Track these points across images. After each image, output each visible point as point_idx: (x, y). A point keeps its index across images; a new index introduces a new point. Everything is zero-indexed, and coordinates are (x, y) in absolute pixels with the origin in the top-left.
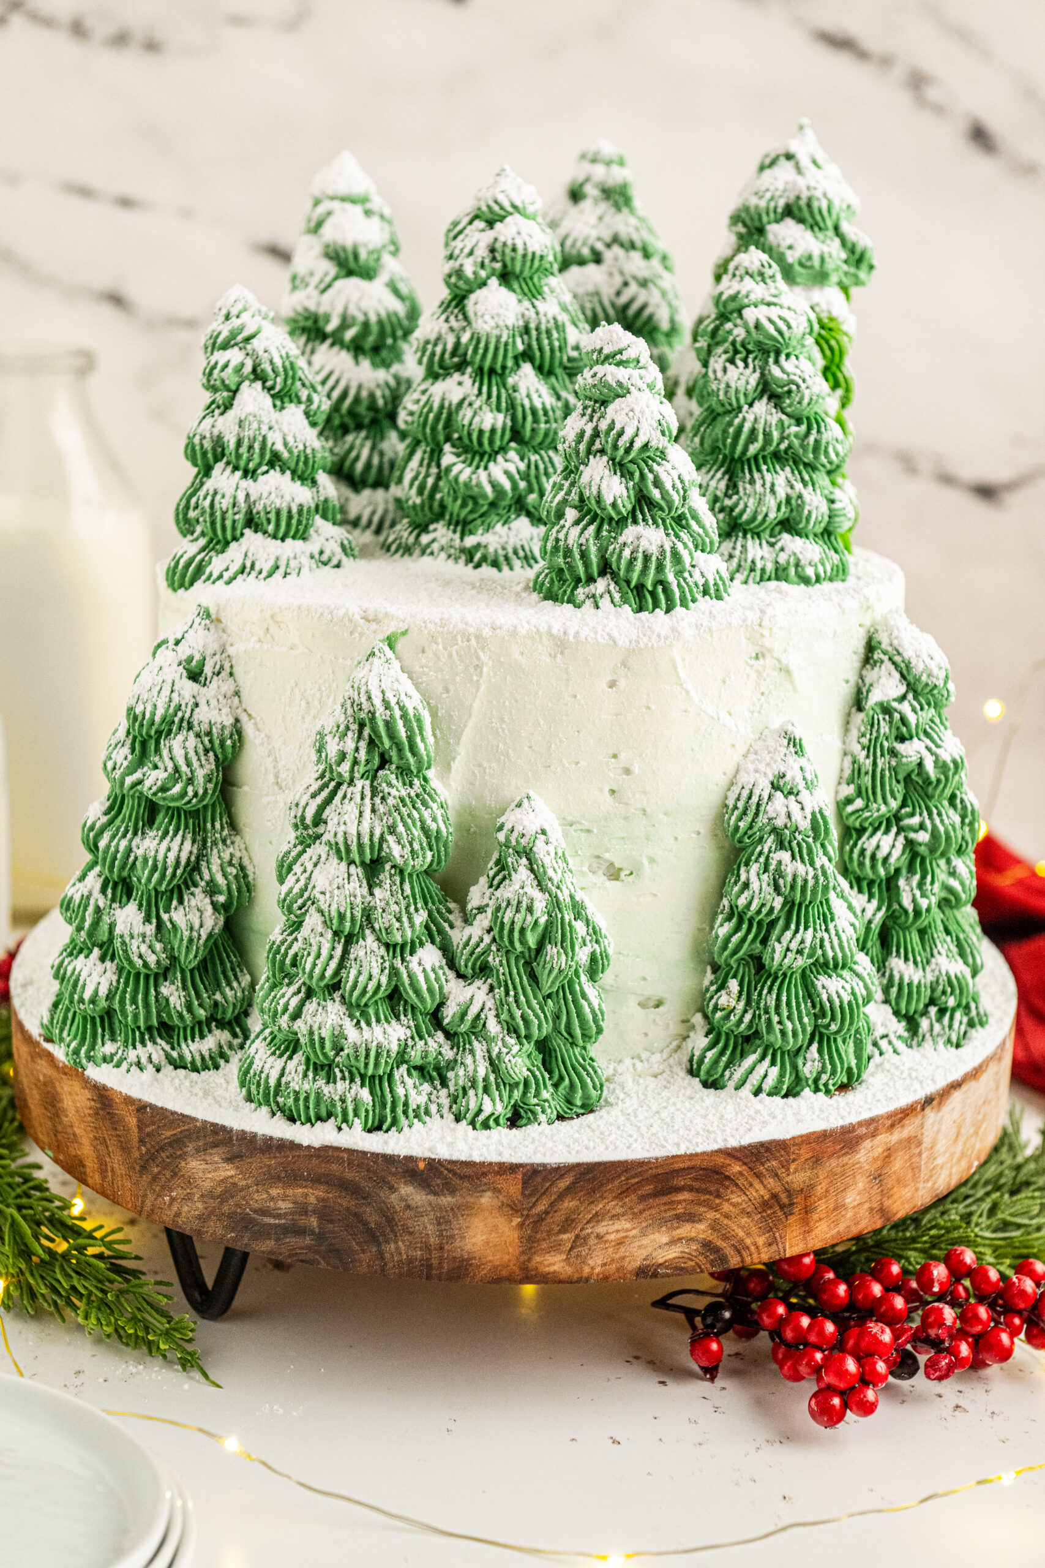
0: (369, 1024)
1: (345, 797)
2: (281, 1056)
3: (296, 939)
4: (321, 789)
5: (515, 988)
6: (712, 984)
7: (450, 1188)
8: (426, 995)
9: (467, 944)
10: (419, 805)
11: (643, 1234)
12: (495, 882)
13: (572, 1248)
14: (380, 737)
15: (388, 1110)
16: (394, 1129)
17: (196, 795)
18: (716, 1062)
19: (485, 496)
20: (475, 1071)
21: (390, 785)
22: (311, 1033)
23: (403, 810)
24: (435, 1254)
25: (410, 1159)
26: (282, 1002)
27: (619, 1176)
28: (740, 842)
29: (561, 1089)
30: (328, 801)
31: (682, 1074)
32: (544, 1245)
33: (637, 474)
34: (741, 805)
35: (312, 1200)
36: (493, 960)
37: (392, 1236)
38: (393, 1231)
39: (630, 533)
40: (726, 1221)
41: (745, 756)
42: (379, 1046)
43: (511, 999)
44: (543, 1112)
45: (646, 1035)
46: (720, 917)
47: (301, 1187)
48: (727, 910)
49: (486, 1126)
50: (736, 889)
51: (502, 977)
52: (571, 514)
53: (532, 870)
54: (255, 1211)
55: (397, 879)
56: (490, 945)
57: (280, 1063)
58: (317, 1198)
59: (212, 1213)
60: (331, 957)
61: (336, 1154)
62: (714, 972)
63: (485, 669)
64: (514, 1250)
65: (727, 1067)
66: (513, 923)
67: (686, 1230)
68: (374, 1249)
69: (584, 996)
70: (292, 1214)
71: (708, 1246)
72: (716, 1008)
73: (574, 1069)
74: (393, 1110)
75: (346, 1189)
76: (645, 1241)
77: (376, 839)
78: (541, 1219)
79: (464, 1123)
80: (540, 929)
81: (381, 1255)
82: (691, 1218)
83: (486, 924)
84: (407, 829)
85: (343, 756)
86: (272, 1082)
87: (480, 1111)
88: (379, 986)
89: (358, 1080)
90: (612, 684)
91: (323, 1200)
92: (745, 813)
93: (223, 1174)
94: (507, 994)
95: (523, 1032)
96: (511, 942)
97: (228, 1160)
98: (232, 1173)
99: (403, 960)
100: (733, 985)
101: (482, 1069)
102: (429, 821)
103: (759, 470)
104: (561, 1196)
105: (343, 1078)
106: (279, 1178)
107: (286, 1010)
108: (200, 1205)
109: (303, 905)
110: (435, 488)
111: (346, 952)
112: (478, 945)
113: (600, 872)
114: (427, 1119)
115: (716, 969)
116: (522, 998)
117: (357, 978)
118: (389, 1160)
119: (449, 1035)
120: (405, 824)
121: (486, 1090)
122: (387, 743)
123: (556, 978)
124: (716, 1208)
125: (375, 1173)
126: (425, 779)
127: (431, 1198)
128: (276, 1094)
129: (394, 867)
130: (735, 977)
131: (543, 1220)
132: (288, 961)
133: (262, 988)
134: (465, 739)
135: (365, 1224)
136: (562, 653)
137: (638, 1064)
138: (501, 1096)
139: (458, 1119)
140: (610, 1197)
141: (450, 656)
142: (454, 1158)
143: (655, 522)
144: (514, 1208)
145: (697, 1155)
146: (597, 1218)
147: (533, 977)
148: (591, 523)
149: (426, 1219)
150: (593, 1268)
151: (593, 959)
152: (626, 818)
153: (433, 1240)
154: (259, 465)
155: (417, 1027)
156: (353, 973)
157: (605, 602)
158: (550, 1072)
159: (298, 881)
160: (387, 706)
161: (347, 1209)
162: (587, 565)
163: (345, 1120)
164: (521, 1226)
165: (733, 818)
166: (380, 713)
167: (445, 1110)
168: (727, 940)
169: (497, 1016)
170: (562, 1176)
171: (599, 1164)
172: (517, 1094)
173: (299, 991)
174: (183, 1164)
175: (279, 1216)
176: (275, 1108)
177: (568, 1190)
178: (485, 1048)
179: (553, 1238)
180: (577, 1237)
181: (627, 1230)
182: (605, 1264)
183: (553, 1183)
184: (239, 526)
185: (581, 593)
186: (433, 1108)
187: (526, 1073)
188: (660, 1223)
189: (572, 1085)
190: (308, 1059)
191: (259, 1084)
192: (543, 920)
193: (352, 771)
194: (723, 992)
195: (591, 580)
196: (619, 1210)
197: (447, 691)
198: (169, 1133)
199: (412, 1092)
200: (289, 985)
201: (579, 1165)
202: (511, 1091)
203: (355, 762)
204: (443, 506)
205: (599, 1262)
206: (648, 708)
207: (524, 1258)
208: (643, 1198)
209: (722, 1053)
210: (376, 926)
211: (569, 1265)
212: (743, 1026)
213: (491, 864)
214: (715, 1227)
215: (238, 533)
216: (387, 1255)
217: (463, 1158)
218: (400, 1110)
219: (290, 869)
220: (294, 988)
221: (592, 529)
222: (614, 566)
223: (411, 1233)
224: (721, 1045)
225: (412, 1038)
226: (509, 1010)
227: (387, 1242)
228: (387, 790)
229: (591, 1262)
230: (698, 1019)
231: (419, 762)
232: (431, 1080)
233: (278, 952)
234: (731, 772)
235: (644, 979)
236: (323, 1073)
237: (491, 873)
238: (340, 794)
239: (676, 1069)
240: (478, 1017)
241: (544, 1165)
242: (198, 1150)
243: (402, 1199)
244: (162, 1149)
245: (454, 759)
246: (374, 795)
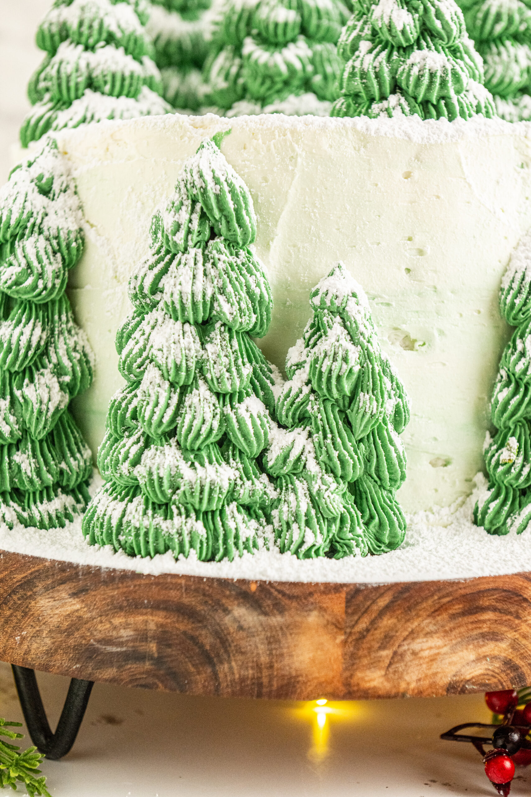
0: (202, 465)
1: (179, 263)
2: (122, 500)
3: (136, 396)
4: (158, 262)
5: (332, 432)
6: (491, 445)
7: (280, 609)
8: (253, 439)
9: (288, 396)
10: (244, 271)
11: (453, 651)
12: (312, 342)
13: (390, 664)
14: (211, 210)
15: (221, 541)
16: (226, 559)
17: (45, 288)
18: (498, 512)
19: (280, 74)
20: (298, 506)
21: (220, 252)
22: (150, 474)
23: (231, 273)
24: (265, 673)
25: (243, 582)
26: (123, 451)
27: (432, 595)
28: (515, 319)
29: (371, 526)
30: (165, 271)
31: (469, 524)
32: (365, 661)
33: (421, 8)
34: (516, 286)
35: (152, 626)
36: (313, 408)
37: (225, 656)
38: (226, 651)
39: (416, 56)
40: (524, 642)
41: (515, 248)
42: (212, 483)
43: (329, 441)
44: (357, 546)
45: (436, 490)
46: (499, 385)
47: (142, 614)
48: (505, 378)
49: (307, 555)
50: (514, 358)
51: (320, 423)
52: (365, 46)
53: (345, 327)
54: (99, 641)
55: (227, 335)
56: (308, 395)
57: (121, 506)
58: (157, 625)
59: (59, 647)
60: (168, 405)
61: (174, 581)
62: (492, 436)
63: (299, 160)
64: (338, 666)
65: (508, 516)
66: (330, 371)
67: (491, 648)
68: (209, 670)
69: (391, 441)
70: (134, 640)
71: (509, 664)
72: (498, 464)
73: (383, 508)
74: (225, 542)
75: (183, 614)
76: (455, 658)
77: (208, 298)
78: (362, 636)
79: (288, 554)
80: (355, 377)
81: (215, 675)
82: (494, 636)
83: (305, 377)
84: (236, 290)
85: (178, 227)
86: (114, 523)
87: (303, 542)
88: (211, 430)
89: (193, 515)
90: (408, 175)
91: (162, 625)
92: (519, 292)
93: (69, 609)
94: (325, 437)
95: (339, 472)
96: (329, 390)
97: (74, 595)
98: (78, 606)
99: (232, 407)
100: (513, 442)
101: (304, 505)
102: (253, 286)
103: (503, 45)
104: (381, 613)
105: (180, 514)
106: (121, 608)
107: (126, 458)
108: (48, 641)
109: (142, 364)
110: (238, 75)
111: (181, 402)
112: (298, 396)
113: (398, 343)
114: (255, 551)
115: (494, 432)
116: (339, 440)
117: (192, 422)
118: (224, 583)
119: (272, 479)
120: (234, 286)
121: (308, 523)
122: (217, 215)
123: (368, 422)
124: (515, 629)
125: (210, 596)
126: (249, 252)
127: (262, 618)
128: (118, 534)
129: (224, 325)
130: (513, 435)
131: (364, 637)
132: (128, 415)
133: (104, 447)
134: (281, 221)
135: (201, 647)
136: (365, 147)
137: (431, 516)
138: (321, 529)
139: (282, 551)
140: (424, 614)
141: (269, 150)
142: (284, 579)
143: (436, 49)
144: (338, 626)
145: (500, 577)
146: (413, 635)
147: (348, 423)
148: (383, 49)
149: (257, 639)
150: (408, 684)
151: (397, 412)
152: (420, 294)
153: (264, 659)
154: (97, 41)
155: (245, 469)
156: (188, 418)
157: (397, 113)
158: (362, 512)
159: (137, 343)
160: (217, 181)
161: (185, 633)
162: (380, 84)
163: (182, 551)
164: (345, 642)
165: (510, 298)
166: (211, 189)
167: (271, 544)
168: (507, 403)
169: (316, 458)
170: (382, 595)
171: (415, 583)
172: (335, 528)
173: (138, 441)
174: (33, 603)
175: (121, 644)
176: (117, 546)
177: (387, 608)
178: (306, 486)
179: (373, 655)
180: (395, 653)
181: (439, 648)
182: (419, 680)
183: (374, 602)
184: (81, 86)
185: (376, 107)
186: (260, 542)
187: (343, 510)
188: (468, 640)
189: (381, 525)
190: (147, 500)
191: (102, 525)
192: (357, 369)
193: (186, 240)
194: (504, 450)
195: (383, 98)
196: (432, 628)
197: (266, 180)
198: (19, 577)
199: (242, 527)
200: (129, 437)
201: (397, 584)
202: (329, 526)
203: (189, 232)
204: (245, 89)
205: (415, 678)
206: (438, 197)
207: (347, 674)
208: (453, 617)
209: (503, 504)
210: (209, 376)
211: (388, 680)
212: (522, 478)
213: (307, 327)
214: (515, 645)
215: (80, 92)
216: (221, 675)
217: (292, 579)
218: (231, 541)
219: (129, 337)
220: (134, 438)
221: (384, 54)
222: (403, 85)
223: (243, 653)
224: (502, 497)
225: (241, 478)
226: (327, 452)
227: (221, 662)
228: (217, 256)
229: (407, 678)
230: (480, 477)
231: (245, 234)
232: (257, 518)
233: (119, 408)
234: (505, 260)
235: (435, 439)
236: (161, 511)
237: (307, 335)
238: (175, 262)
239: (462, 520)
240: (299, 459)
241: (365, 585)
242: (47, 589)
243: (235, 620)
244: (14, 592)
245: (272, 240)
246: (206, 259)
